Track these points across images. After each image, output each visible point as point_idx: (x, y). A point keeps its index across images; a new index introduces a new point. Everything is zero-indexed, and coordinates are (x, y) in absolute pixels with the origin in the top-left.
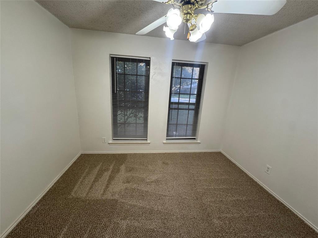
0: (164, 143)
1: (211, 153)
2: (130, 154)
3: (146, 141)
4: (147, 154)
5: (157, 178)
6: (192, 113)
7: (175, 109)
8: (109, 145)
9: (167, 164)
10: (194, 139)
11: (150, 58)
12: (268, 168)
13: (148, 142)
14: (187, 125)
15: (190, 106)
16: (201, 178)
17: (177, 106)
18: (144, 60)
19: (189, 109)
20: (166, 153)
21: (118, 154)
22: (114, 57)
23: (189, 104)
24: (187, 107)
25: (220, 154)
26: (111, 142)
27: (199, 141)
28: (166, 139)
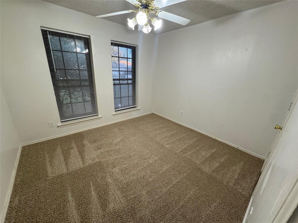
0: (113, 115)
1: (148, 115)
2: (85, 131)
3: (97, 116)
4: (101, 127)
5: (120, 139)
6: (131, 86)
7: (118, 84)
8: (58, 128)
9: (122, 129)
10: (135, 107)
11: (89, 36)
12: (182, 113)
13: (100, 116)
14: (128, 97)
15: (129, 81)
16: (149, 130)
17: (118, 81)
18: (83, 37)
19: (128, 84)
20: (116, 123)
21: (72, 134)
22: (47, 30)
23: (128, 79)
24: (126, 82)
25: (153, 114)
26: (60, 124)
27: (139, 108)
28: (115, 111)
